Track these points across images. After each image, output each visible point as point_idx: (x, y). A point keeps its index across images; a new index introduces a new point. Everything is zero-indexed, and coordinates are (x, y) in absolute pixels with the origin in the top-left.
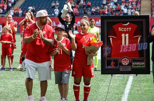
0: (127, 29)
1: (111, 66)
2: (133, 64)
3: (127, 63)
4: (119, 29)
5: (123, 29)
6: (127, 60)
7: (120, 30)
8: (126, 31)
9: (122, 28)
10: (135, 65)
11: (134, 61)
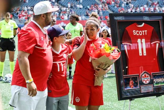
0: (142, 32)
1: (130, 87)
2: (155, 82)
3: (147, 80)
4: (134, 32)
5: (138, 33)
6: (147, 76)
7: (135, 34)
8: (141, 35)
9: (137, 31)
10: (156, 83)
11: (155, 76)
